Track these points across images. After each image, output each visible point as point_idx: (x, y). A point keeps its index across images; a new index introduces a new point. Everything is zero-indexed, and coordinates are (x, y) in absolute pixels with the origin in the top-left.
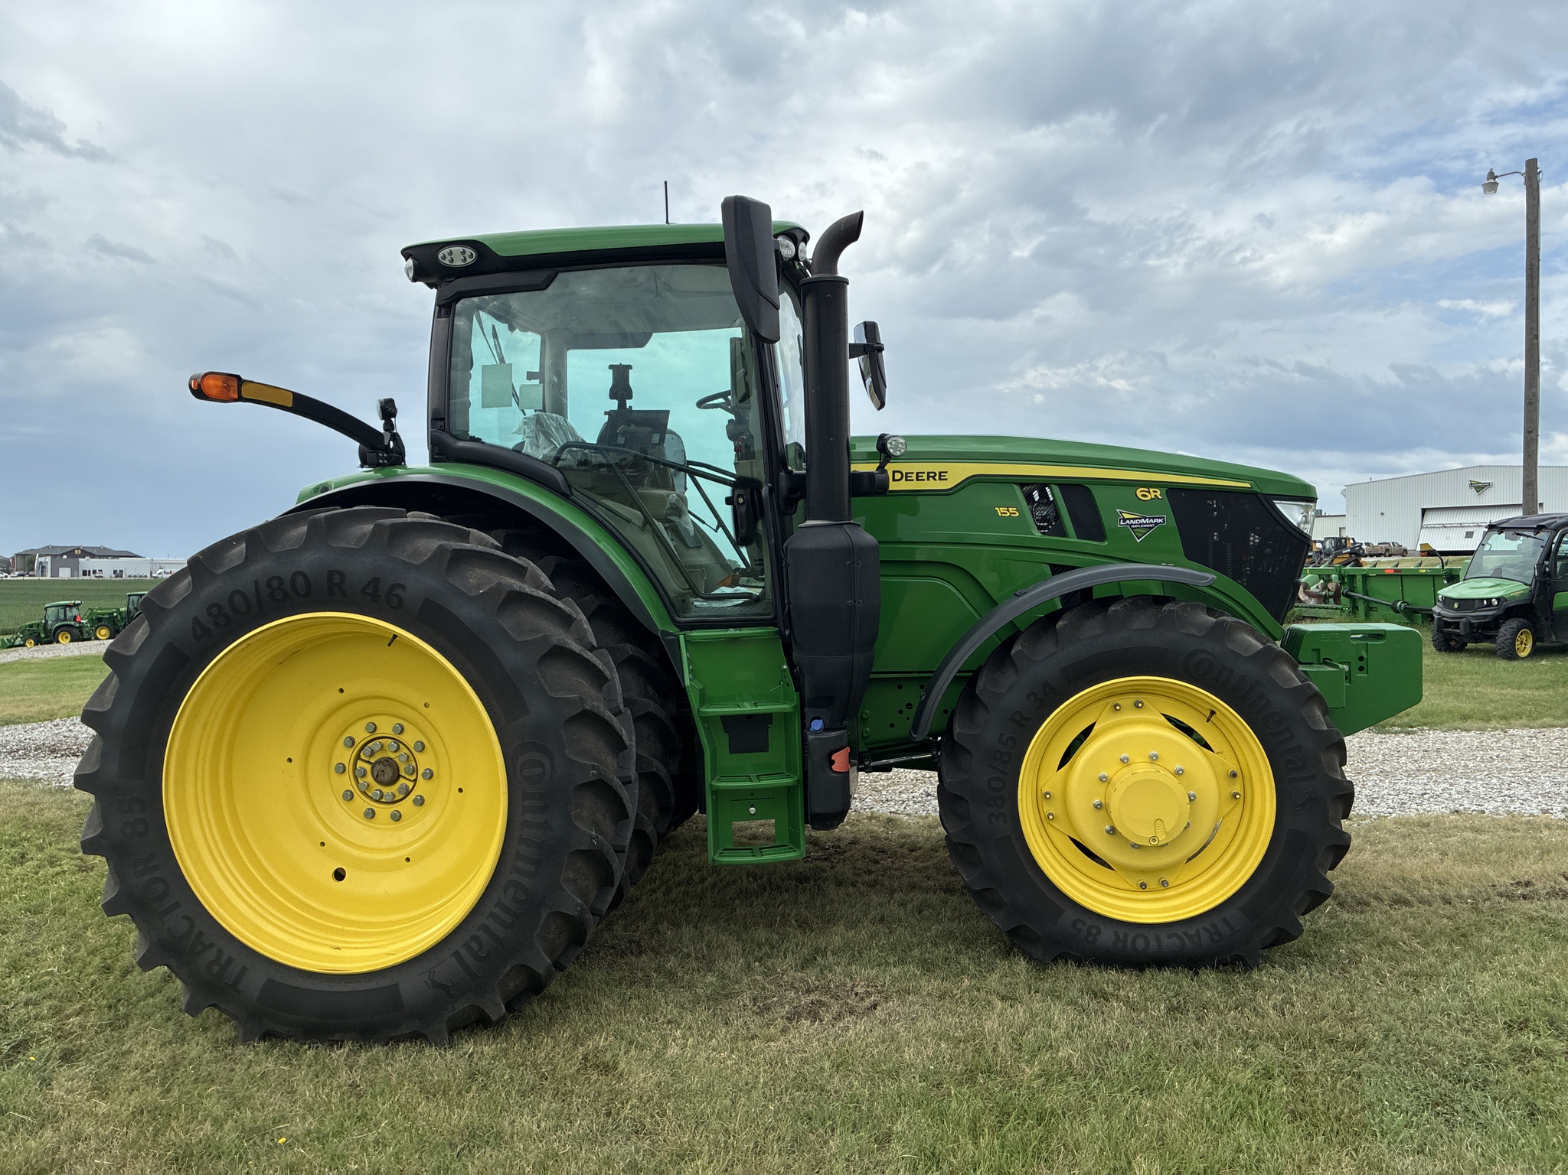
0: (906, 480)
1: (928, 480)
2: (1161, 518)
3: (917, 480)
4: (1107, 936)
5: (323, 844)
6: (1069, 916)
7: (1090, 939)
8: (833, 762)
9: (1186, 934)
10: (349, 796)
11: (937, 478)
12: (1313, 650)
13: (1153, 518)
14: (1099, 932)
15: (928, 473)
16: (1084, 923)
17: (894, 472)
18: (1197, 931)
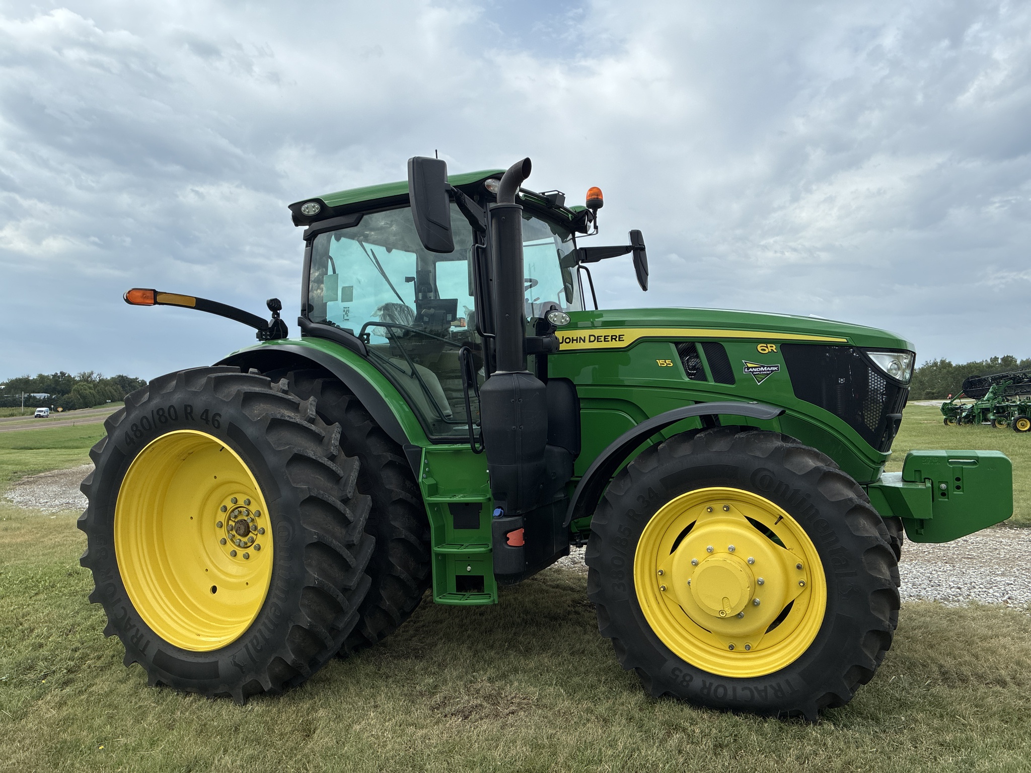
0: (598, 341)
1: (612, 341)
2: (776, 366)
3: (605, 341)
4: (697, 683)
5: (207, 570)
6: (670, 664)
7: (685, 684)
8: (508, 539)
9: (756, 688)
10: (224, 542)
11: (617, 339)
12: (915, 471)
13: (770, 367)
14: (691, 679)
15: (612, 336)
16: (681, 671)
17: (590, 336)
18: (766, 687)
